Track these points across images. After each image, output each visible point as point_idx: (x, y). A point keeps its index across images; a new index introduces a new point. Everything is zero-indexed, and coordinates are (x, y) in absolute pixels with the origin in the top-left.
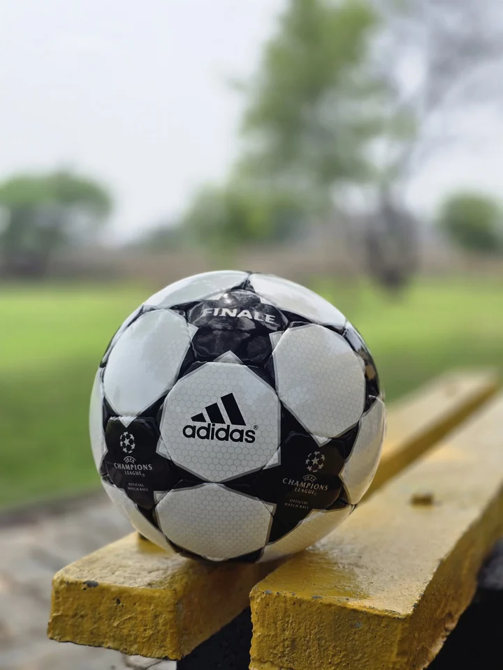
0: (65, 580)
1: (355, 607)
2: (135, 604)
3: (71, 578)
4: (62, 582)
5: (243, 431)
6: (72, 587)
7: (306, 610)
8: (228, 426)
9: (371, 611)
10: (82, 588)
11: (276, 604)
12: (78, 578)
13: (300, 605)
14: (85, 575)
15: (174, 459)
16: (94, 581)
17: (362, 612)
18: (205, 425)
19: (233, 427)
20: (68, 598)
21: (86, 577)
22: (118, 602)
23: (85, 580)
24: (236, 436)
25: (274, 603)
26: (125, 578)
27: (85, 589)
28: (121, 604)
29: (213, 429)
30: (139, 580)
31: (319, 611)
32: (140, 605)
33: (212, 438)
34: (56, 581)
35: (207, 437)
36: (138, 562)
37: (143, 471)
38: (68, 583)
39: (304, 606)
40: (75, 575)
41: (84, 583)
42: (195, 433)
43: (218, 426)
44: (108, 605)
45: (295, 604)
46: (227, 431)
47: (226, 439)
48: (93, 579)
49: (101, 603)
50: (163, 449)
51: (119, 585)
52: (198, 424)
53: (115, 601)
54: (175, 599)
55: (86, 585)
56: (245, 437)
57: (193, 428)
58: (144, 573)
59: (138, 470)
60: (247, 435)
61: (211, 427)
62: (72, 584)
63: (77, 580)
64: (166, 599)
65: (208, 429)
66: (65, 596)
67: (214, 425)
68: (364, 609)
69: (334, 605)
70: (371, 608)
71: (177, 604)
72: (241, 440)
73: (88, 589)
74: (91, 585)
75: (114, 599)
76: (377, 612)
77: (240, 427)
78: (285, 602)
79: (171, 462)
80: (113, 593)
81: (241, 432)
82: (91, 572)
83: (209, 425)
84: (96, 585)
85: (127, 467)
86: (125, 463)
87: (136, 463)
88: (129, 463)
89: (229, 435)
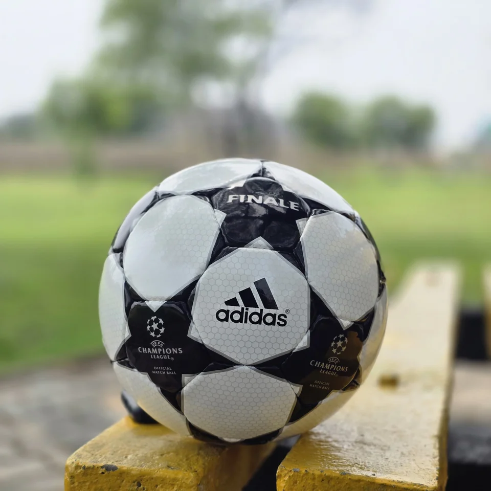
0: (80, 464)
1: (384, 482)
2: (157, 486)
3: (88, 462)
4: (77, 467)
5: (275, 315)
6: (89, 471)
7: (334, 486)
8: (262, 310)
9: (400, 485)
10: (100, 472)
11: (304, 481)
12: (94, 462)
13: (329, 482)
14: (100, 460)
15: (206, 342)
16: (112, 465)
17: (391, 486)
18: (239, 309)
19: (266, 311)
20: (84, 482)
21: (102, 461)
22: (139, 485)
23: (102, 464)
24: (269, 319)
25: (302, 481)
26: (140, 461)
27: (103, 473)
28: (142, 486)
29: (247, 313)
31: (348, 487)
32: (162, 487)
33: (246, 322)
34: (70, 466)
35: (240, 321)
38: (84, 467)
39: (332, 483)
41: (102, 467)
42: (228, 316)
43: (251, 310)
44: (128, 488)
45: (323, 480)
46: (260, 315)
47: (259, 322)
48: (110, 463)
49: (120, 487)
52: (232, 309)
53: (136, 484)
54: (197, 480)
55: (104, 469)
56: (277, 321)
57: (227, 312)
58: (157, 456)
59: (166, 354)
60: (279, 319)
61: (245, 311)
62: (89, 468)
63: (94, 464)
64: (190, 480)
65: (241, 313)
66: (82, 480)
67: (247, 309)
68: (393, 484)
69: (363, 481)
70: (399, 482)
71: (199, 484)
72: (273, 323)
73: (106, 473)
74: (108, 468)
75: (134, 482)
76: (406, 486)
77: (273, 311)
78: (314, 479)
79: (203, 345)
80: (134, 476)
81: (274, 316)
83: (243, 309)
84: (114, 468)
85: (155, 351)
86: (151, 347)
87: (165, 347)
88: (157, 347)
89: (262, 319)
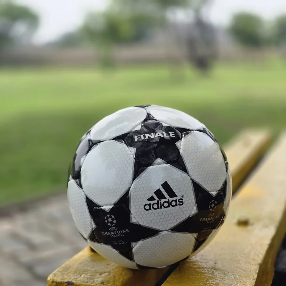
0: (55, 280)
3: (58, 279)
4: (53, 282)
5: (176, 200)
6: (59, 285)
8: (168, 199)
10: (65, 285)
12: (62, 279)
14: (65, 277)
15: (141, 223)
16: (71, 282)
18: (156, 202)
19: (171, 199)
21: (66, 279)
23: (66, 281)
24: (174, 203)
26: (88, 279)
29: (161, 203)
30: (96, 280)
33: (161, 208)
34: (50, 281)
35: (158, 208)
36: (93, 268)
37: (123, 234)
38: (56, 283)
40: (60, 278)
41: (66, 283)
42: (151, 207)
43: (163, 201)
46: (168, 202)
47: (169, 206)
48: (70, 280)
50: (134, 219)
51: (86, 284)
52: (152, 202)
57: (150, 205)
58: (98, 275)
59: (119, 234)
60: (179, 201)
62: (59, 283)
63: (62, 281)
65: (158, 204)
67: (160, 201)
72: (176, 205)
74: (70, 284)
77: (175, 199)
79: (140, 225)
81: (176, 201)
82: (68, 275)
83: (158, 201)
84: (72, 284)
85: (113, 233)
86: (110, 231)
87: (118, 230)
88: (114, 231)
89: (169, 204)
